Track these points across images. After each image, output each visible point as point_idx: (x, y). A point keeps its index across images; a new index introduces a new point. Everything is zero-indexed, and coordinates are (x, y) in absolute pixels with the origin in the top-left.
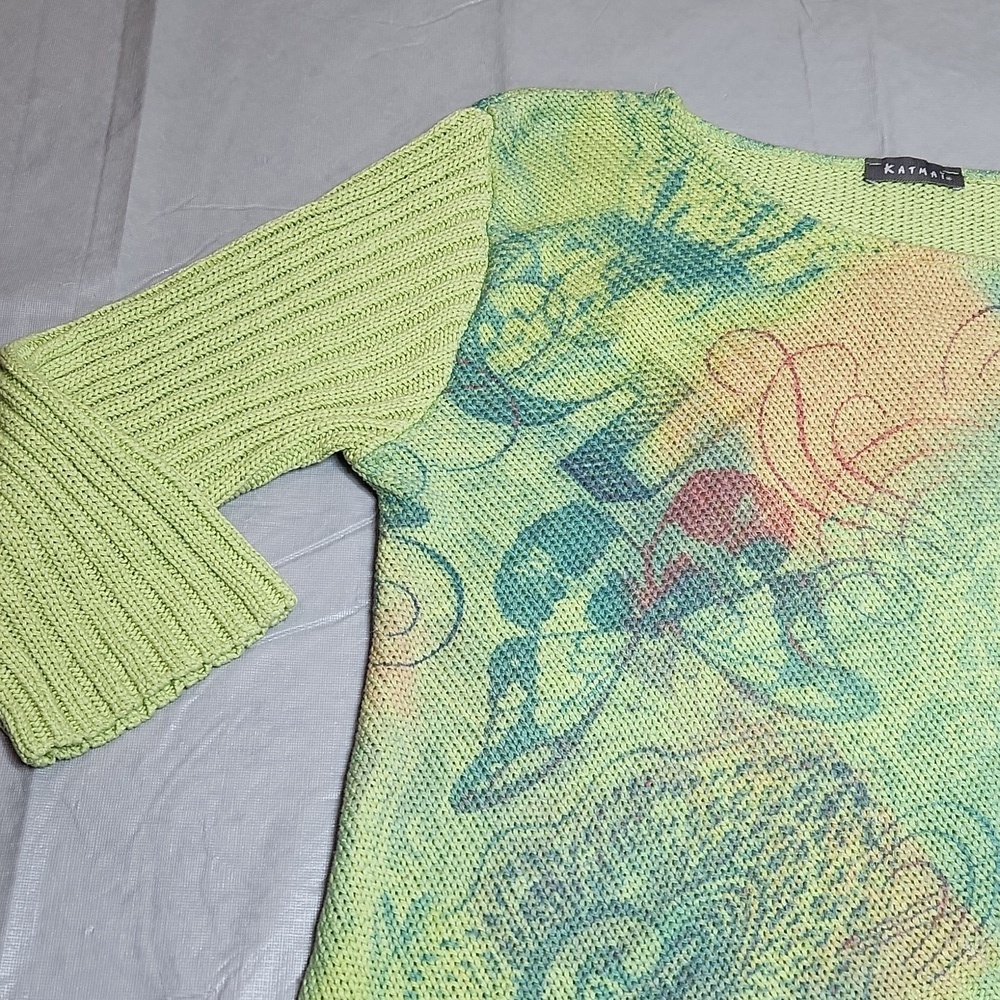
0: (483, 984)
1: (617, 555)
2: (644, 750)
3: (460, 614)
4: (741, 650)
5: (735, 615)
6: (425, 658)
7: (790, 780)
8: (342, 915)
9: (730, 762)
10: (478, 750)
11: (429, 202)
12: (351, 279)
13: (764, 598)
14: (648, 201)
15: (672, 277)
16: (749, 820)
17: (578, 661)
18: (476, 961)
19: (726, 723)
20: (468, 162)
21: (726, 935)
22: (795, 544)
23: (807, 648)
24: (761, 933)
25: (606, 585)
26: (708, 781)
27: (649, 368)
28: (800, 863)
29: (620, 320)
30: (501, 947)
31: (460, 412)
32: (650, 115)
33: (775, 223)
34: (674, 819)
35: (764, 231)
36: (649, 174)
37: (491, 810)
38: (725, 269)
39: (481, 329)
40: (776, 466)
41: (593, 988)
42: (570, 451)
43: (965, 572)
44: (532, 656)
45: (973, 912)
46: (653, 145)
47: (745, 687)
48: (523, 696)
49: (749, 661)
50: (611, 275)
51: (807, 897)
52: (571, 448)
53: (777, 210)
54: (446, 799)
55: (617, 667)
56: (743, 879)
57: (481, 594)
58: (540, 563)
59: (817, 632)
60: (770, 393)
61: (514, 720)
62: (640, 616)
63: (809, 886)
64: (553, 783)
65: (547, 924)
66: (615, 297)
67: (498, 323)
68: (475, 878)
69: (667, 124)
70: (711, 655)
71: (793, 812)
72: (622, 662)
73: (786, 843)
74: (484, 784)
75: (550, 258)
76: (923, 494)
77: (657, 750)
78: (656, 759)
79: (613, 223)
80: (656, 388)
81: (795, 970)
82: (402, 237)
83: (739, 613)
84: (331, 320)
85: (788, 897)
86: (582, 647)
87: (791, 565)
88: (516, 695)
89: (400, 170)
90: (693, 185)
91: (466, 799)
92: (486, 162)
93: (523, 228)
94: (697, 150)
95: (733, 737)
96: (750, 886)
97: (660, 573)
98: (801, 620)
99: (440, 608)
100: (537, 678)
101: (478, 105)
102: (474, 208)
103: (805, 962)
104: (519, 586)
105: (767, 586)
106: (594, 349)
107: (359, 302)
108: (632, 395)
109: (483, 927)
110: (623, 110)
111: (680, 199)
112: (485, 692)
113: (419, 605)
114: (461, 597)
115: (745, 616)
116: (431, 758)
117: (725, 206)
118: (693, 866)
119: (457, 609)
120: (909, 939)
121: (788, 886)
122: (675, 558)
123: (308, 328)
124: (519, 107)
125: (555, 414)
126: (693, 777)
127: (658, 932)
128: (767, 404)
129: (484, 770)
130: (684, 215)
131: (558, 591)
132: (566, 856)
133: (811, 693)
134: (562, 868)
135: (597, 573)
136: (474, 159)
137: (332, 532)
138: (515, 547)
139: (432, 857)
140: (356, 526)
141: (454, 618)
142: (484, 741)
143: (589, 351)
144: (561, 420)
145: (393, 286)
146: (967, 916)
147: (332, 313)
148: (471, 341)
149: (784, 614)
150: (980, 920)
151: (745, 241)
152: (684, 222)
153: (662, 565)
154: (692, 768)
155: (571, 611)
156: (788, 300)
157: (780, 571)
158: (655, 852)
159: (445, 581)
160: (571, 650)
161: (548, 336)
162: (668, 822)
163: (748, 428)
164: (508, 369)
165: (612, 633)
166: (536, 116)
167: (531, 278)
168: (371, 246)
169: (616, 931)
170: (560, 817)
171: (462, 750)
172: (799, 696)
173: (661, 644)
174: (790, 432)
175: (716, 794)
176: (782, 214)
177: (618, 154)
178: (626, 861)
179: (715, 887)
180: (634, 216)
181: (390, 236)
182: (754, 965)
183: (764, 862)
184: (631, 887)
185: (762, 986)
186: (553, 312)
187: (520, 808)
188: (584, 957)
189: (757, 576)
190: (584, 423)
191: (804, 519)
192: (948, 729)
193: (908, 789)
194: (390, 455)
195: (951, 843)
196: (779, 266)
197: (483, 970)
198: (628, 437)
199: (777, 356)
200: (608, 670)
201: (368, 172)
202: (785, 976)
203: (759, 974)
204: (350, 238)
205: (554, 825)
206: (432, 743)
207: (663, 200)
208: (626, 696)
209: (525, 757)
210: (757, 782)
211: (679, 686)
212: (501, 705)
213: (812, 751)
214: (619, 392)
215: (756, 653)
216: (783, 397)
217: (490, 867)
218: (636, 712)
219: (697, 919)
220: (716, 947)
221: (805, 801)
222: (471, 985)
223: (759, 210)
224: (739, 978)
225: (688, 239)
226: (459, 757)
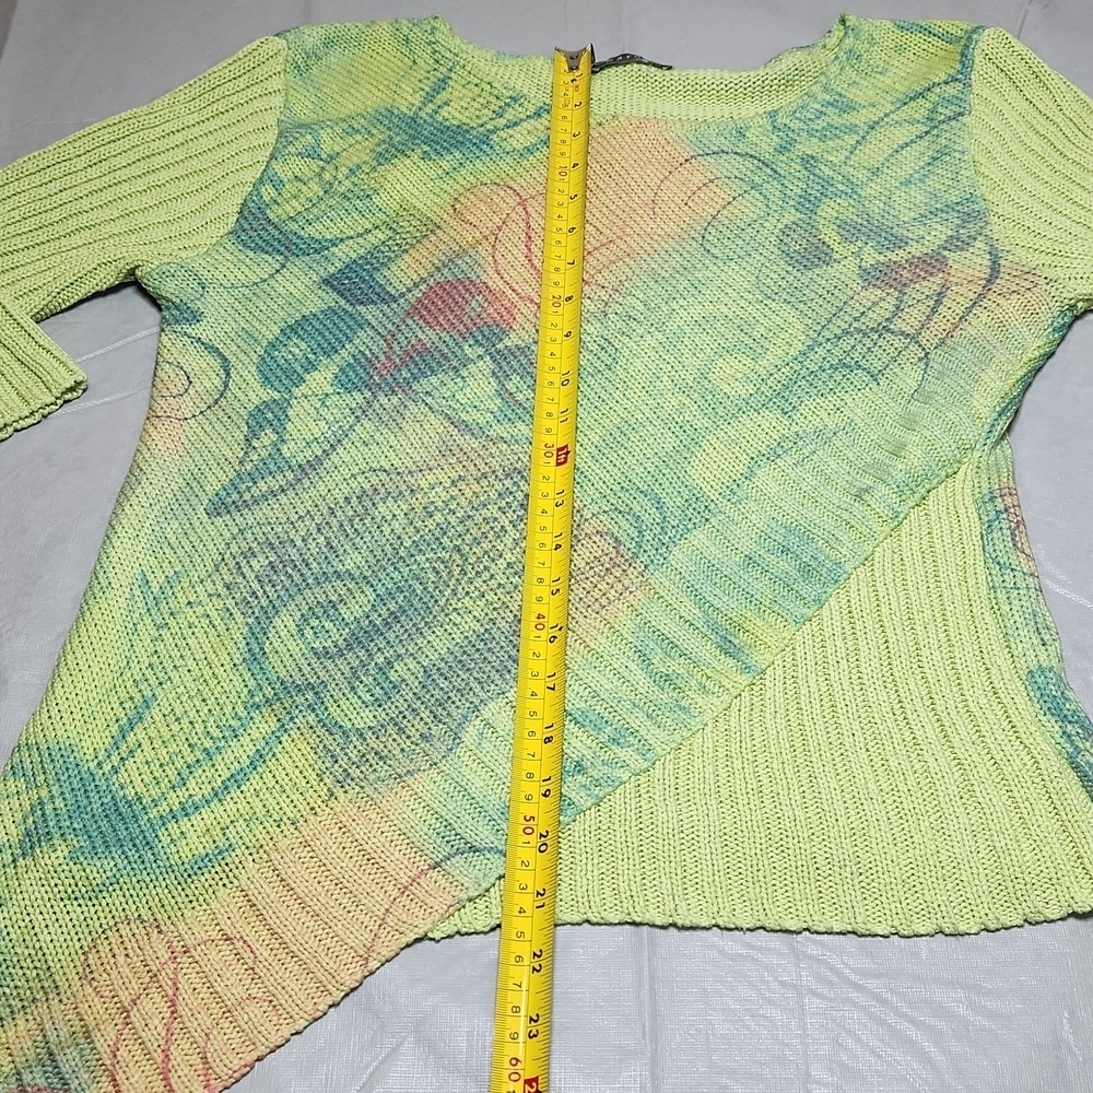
0: (219, 628)
1: (363, 341)
2: (375, 471)
3: (226, 386)
4: (463, 402)
5: (460, 379)
6: (194, 416)
7: (496, 487)
8: (102, 581)
9: (446, 477)
10: (232, 474)
11: (231, 106)
12: (158, 161)
13: (487, 365)
14: (417, 100)
15: (428, 149)
16: (458, 515)
17: (323, 413)
18: (213, 614)
19: (446, 451)
20: (266, 76)
21: (430, 590)
22: (514, 327)
23: (520, 397)
24: (460, 588)
25: (352, 361)
26: (426, 490)
27: (404, 213)
28: (499, 541)
29: (382, 180)
30: (236, 604)
31: (241, 248)
32: (419, 34)
33: (520, 109)
34: (394, 515)
35: (510, 115)
36: (420, 81)
37: (239, 514)
38: (474, 141)
39: (263, 189)
40: (505, 275)
41: (312, 628)
42: (332, 272)
43: (657, 333)
44: (285, 412)
45: (638, 562)
46: (425, 59)
47: (465, 428)
48: (274, 437)
49: (469, 409)
50: (379, 149)
51: (502, 563)
52: (332, 270)
53: (522, 100)
54: (202, 510)
55: (357, 417)
56: (449, 554)
57: (246, 373)
58: (298, 348)
59: (529, 386)
60: (504, 226)
61: (264, 453)
62: (378, 381)
63: (505, 556)
64: (293, 495)
65: (278, 588)
66: (380, 164)
67: (278, 185)
68: (220, 559)
69: (433, 40)
70: (437, 406)
71: (496, 507)
72: (361, 413)
73: (488, 527)
74: (235, 496)
75: (329, 142)
76: (625, 283)
77: (385, 471)
78: (383, 476)
79: (386, 116)
80: (409, 227)
81: (486, 610)
82: (206, 131)
83: (463, 378)
84: (139, 189)
85: (486, 563)
86: (328, 404)
87: (511, 341)
88: (269, 437)
89: (208, 84)
90: (456, 86)
91: (218, 508)
92: (282, 76)
93: (309, 121)
94: (458, 59)
95: (451, 461)
96: (454, 557)
97: (398, 353)
98: (515, 378)
99: (209, 381)
100: (287, 426)
101: (277, 35)
102: (268, 107)
103: (495, 605)
104: (278, 365)
105: (488, 357)
106: (358, 201)
107: (164, 175)
108: (388, 232)
109: (224, 592)
110: (397, 33)
111: (444, 96)
112: (242, 437)
113: (192, 379)
114: (228, 374)
115: (467, 379)
116: (193, 482)
117: (481, 100)
118: (407, 545)
119: (224, 383)
120: (585, 586)
121: (486, 557)
122: (413, 342)
123: (120, 196)
124: (312, 36)
125: (321, 247)
126: (414, 488)
127: (371, 589)
128: (501, 234)
129: (236, 488)
130: (446, 108)
131: (310, 366)
132: (299, 543)
133: (520, 428)
134: (295, 550)
135: (345, 354)
136: (271, 73)
137: (126, 337)
138: (277, 339)
139: (186, 547)
140: (146, 332)
141: (222, 389)
142: (238, 468)
143: (354, 202)
144: (326, 252)
145: (195, 164)
146: (634, 565)
147: (141, 184)
148: (255, 198)
149: (502, 375)
150: (643, 567)
151: (494, 122)
152: (444, 113)
153: (401, 347)
154: (413, 482)
155: (321, 379)
156: (526, 162)
157: (500, 346)
158: (376, 538)
159: (216, 364)
160: (318, 406)
161: (321, 194)
162: (389, 518)
163: (484, 251)
164: (284, 217)
165: (354, 394)
166: (329, 43)
167: (312, 154)
168: (179, 138)
169: (337, 589)
170: (297, 516)
171: (219, 476)
172: (510, 430)
173: (395, 400)
174: (519, 253)
175: (432, 499)
176: (526, 103)
177: (396, 69)
178: (350, 544)
179: (424, 558)
180: (405, 110)
181: (196, 131)
182: (451, 609)
183: (468, 542)
184: (353, 561)
185: (457, 622)
186: (327, 176)
187: (262, 512)
188: (307, 607)
189: (481, 351)
190: (344, 253)
191: (527, 309)
192: (633, 439)
193: (596, 485)
194: (172, 271)
195: (627, 516)
196: (520, 138)
197: (219, 619)
198: (381, 261)
199: (513, 201)
200: (348, 418)
201: (182, 88)
202: (477, 615)
203: (455, 614)
204: (163, 134)
205: (292, 523)
206: (195, 473)
207: (429, 98)
208: (362, 436)
209: (271, 478)
210: (468, 490)
211: (408, 428)
212: (254, 444)
213: (518, 466)
214: (377, 231)
215: (476, 403)
216: (516, 230)
217: (233, 551)
218: (370, 446)
219: (406, 581)
220: (421, 599)
221: (507, 500)
222: (208, 630)
223: (508, 101)
224: (439, 618)
225: (448, 123)
226: (215, 482)
